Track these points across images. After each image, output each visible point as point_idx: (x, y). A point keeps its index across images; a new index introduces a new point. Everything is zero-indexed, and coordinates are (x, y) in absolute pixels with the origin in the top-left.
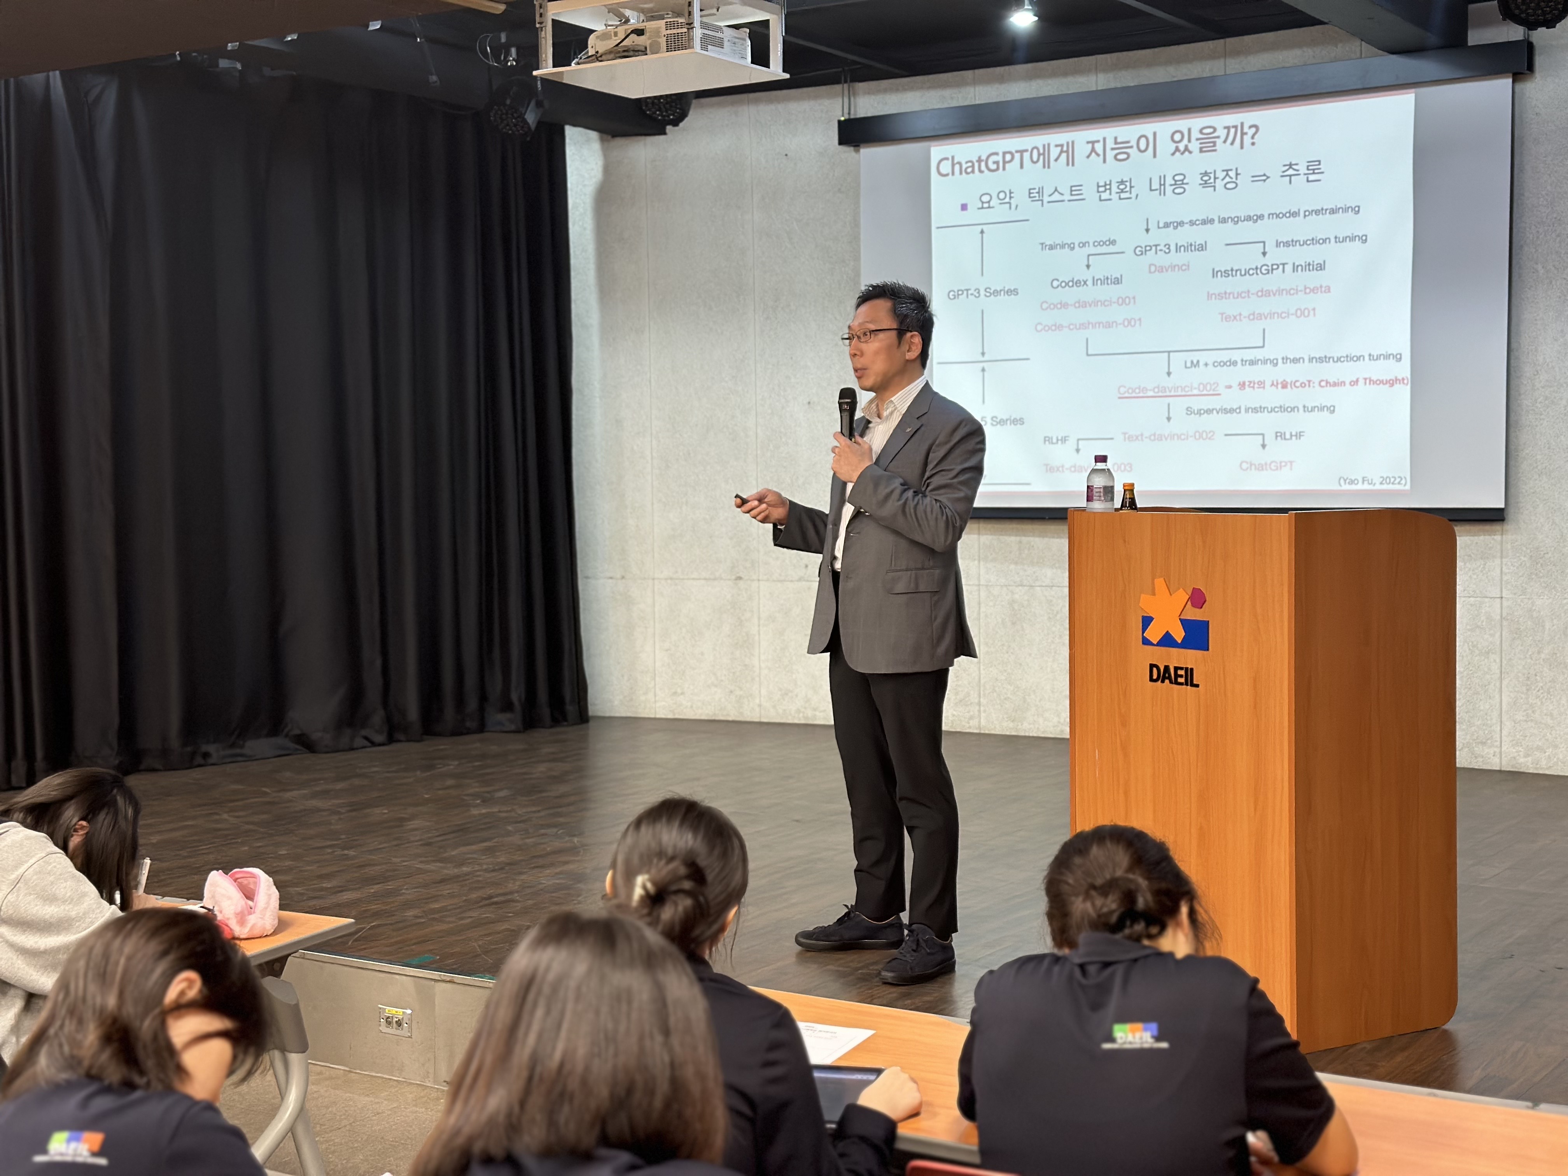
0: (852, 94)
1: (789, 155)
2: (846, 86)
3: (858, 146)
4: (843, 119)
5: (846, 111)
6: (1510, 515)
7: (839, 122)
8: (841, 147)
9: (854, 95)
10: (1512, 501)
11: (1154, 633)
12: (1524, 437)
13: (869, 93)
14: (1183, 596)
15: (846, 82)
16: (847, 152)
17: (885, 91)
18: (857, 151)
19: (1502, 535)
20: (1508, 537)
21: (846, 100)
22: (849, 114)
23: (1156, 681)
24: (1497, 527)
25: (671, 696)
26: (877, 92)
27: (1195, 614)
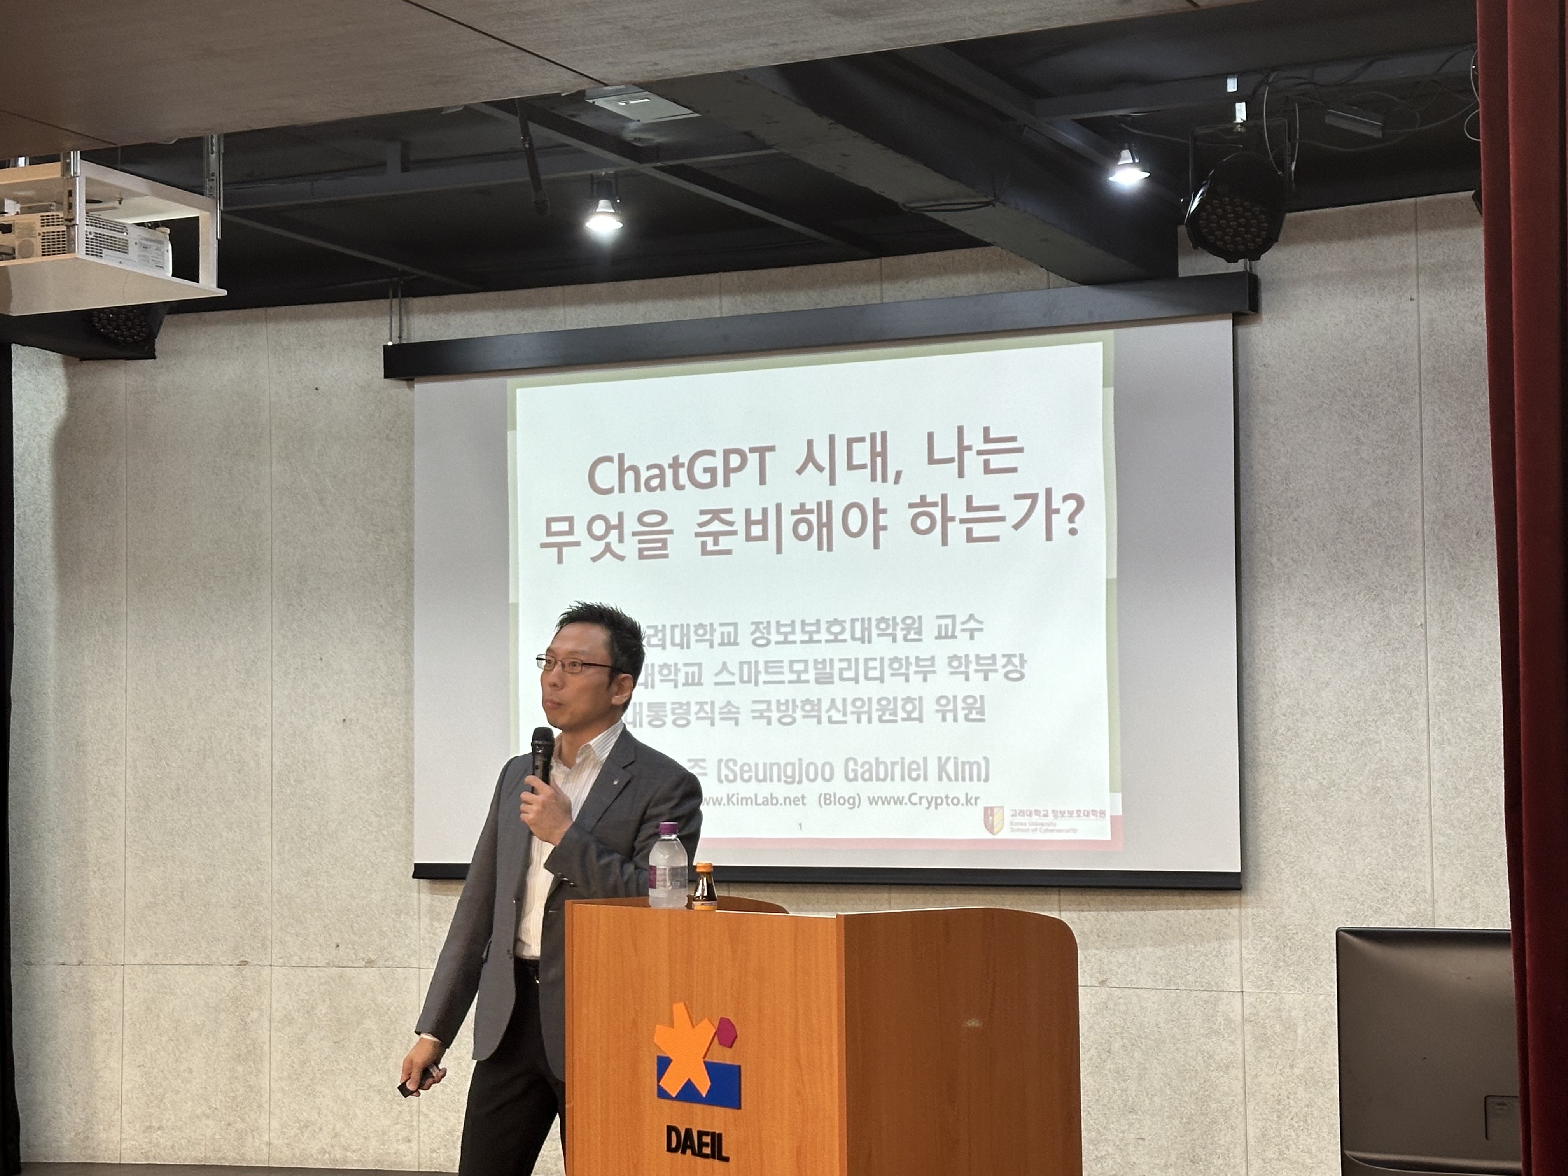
0: (403, 313)
1: (321, 388)
2: (395, 301)
3: (413, 380)
4: (390, 344)
5: (396, 334)
6: (1250, 882)
7: (386, 347)
8: (388, 381)
9: (408, 313)
10: (1251, 863)
11: (673, 1084)
12: (1263, 780)
13: (427, 311)
14: (708, 1030)
15: (395, 296)
16: (397, 389)
17: (448, 309)
18: (411, 387)
19: (1240, 908)
20: (1250, 911)
21: (396, 319)
22: (400, 337)
23: (674, 1150)
24: (1234, 898)
25: (144, 1132)
26: (437, 310)
27: (724, 1056)
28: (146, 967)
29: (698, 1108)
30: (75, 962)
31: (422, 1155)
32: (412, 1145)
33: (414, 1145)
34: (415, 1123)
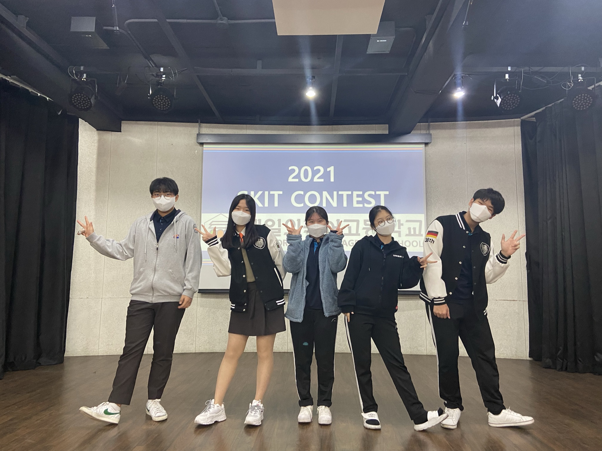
1: (174, 144)
2: (197, 124)
5: (198, 131)
9: (200, 127)
13: (206, 127)
21: (197, 128)
25: (106, 346)
26: (209, 128)
28: (109, 299)
30: (86, 297)
31: (196, 348)
32: (193, 345)
33: (194, 345)
34: (195, 339)
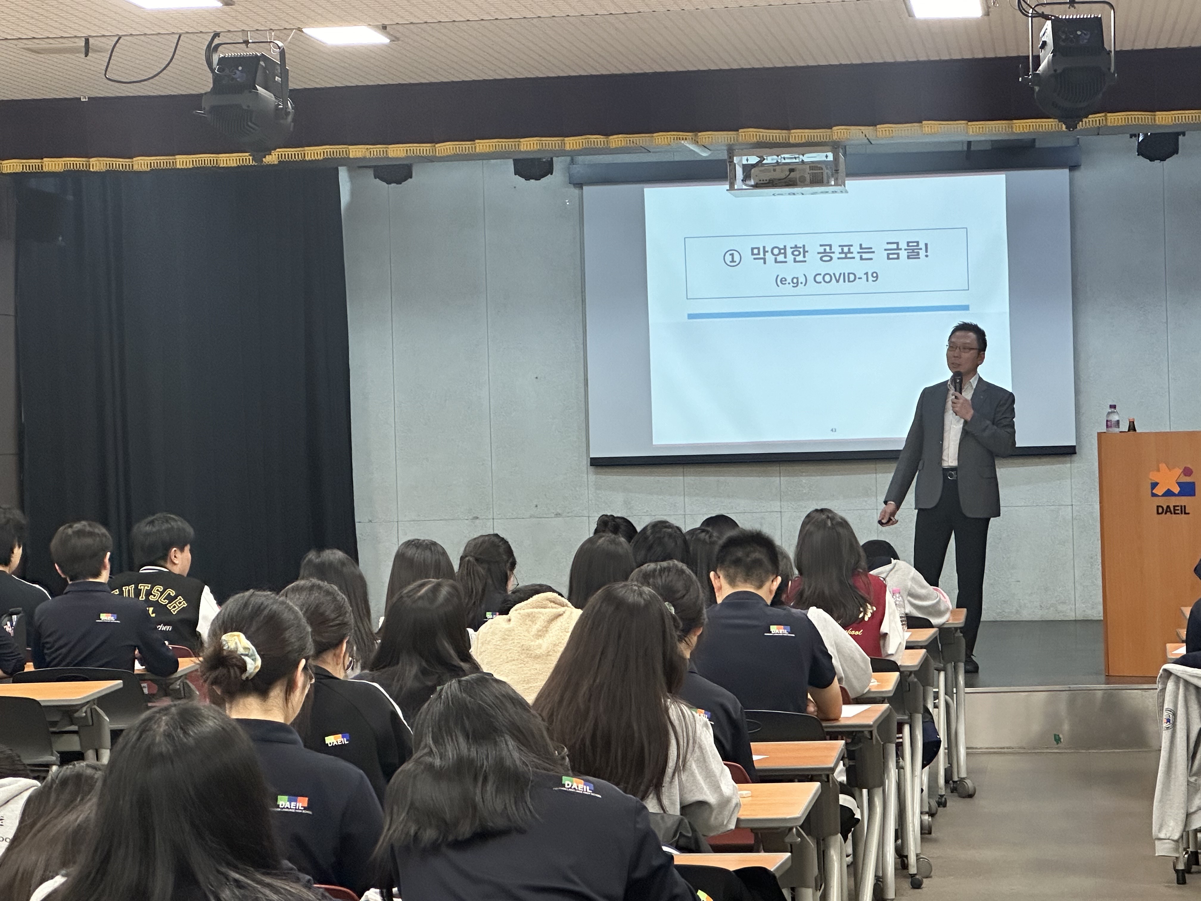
11: (1159, 491)
14: (1178, 471)
18: (583, 189)
19: (1071, 463)
23: (1162, 513)
24: (1068, 458)
27: (1188, 479)
28: (412, 522)
29: (1173, 498)
30: (367, 521)
